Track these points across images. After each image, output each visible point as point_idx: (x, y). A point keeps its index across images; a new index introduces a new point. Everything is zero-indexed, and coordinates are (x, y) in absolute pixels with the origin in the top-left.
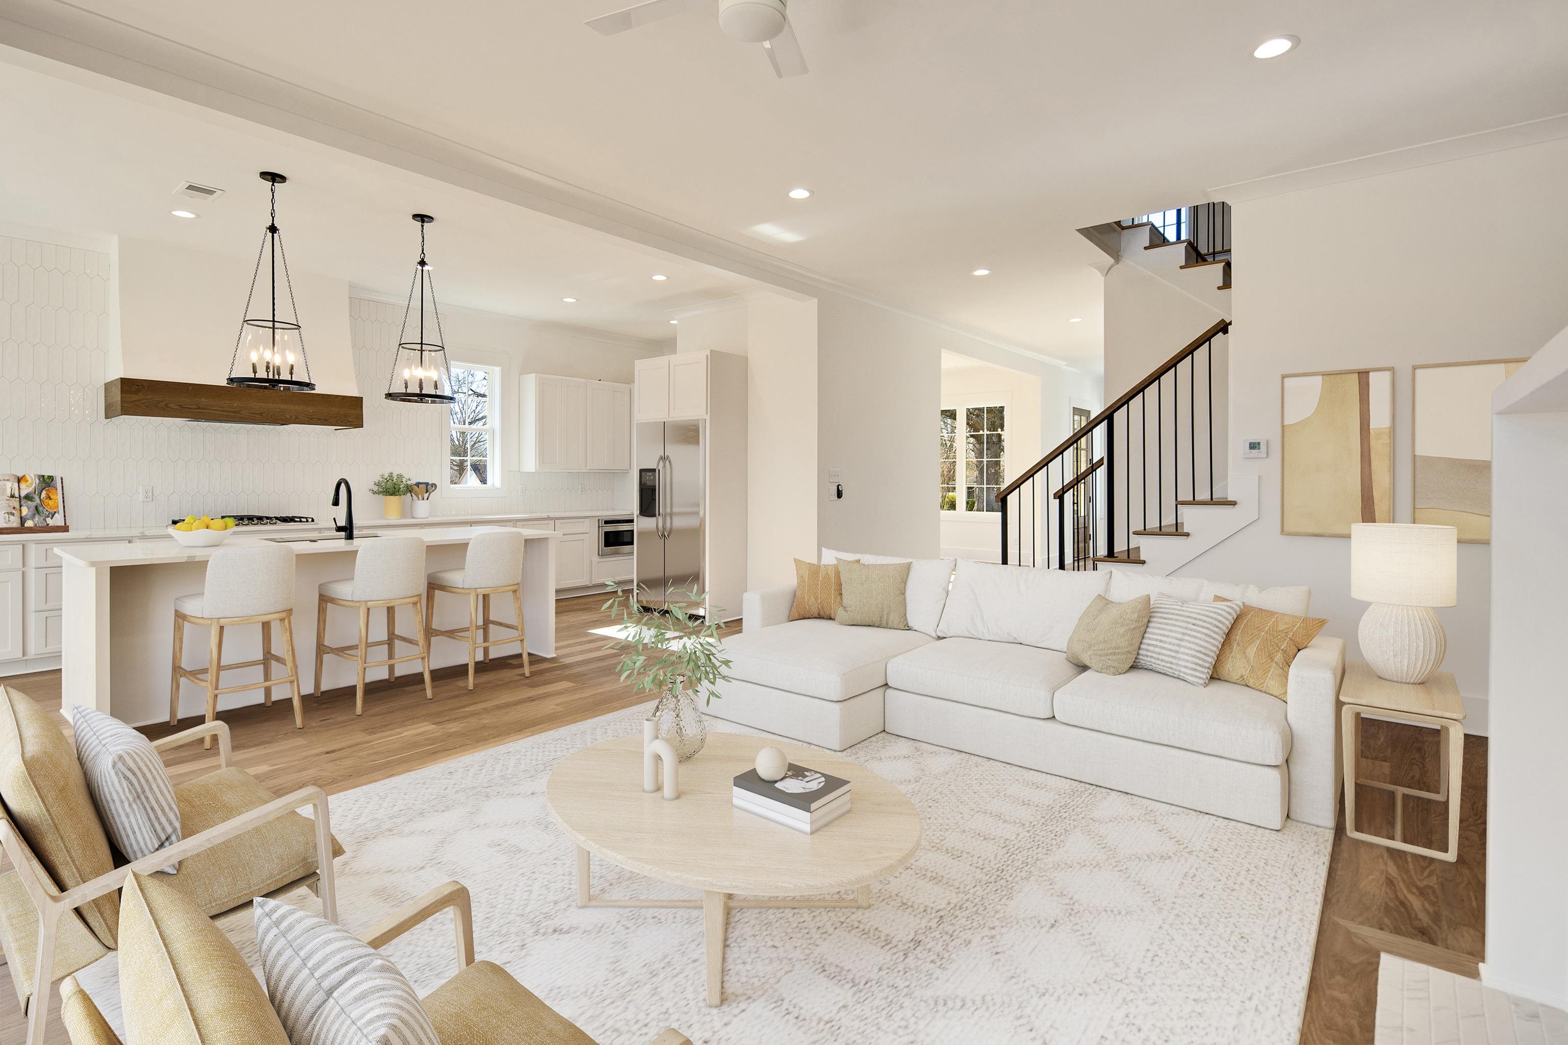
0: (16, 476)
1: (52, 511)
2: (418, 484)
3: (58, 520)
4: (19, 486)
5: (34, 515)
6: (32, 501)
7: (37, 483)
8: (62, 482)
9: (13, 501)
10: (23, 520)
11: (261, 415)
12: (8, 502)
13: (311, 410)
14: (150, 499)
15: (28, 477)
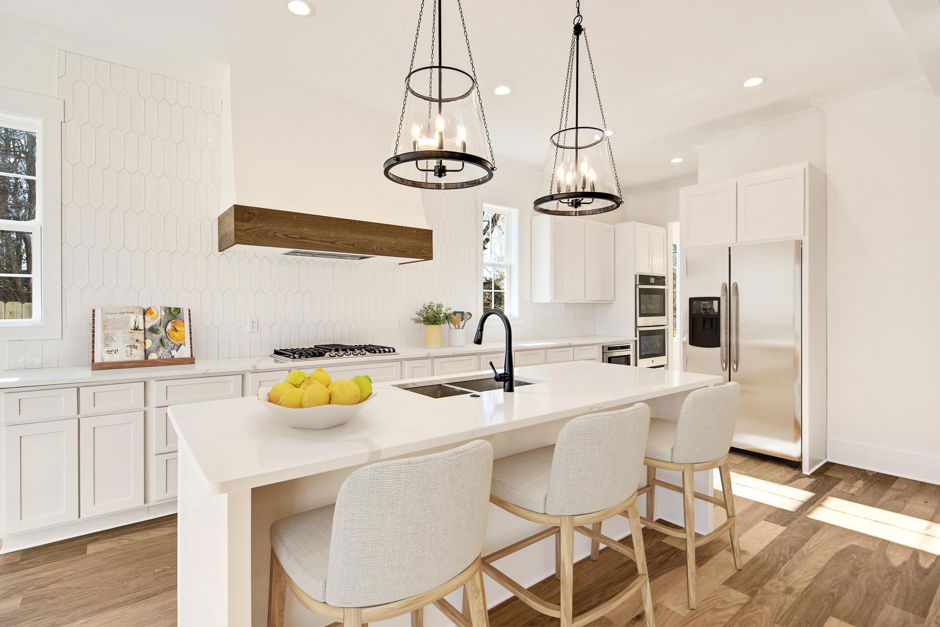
0: (142, 308)
1: (178, 343)
2: (455, 313)
3: (184, 352)
4: (144, 318)
5: (158, 347)
6: (157, 333)
7: (163, 315)
8: (190, 314)
9: (137, 334)
10: (146, 353)
11: (353, 246)
12: (131, 335)
13: (393, 241)
14: (256, 330)
15: (154, 310)
